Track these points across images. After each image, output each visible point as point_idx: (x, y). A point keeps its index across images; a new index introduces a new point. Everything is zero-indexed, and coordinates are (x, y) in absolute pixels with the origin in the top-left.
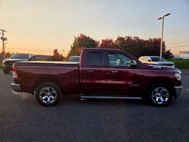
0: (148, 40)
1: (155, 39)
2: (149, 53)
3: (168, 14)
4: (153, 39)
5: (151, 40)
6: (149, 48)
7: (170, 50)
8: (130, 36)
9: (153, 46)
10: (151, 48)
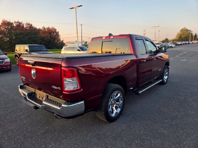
0: (41, 28)
1: (49, 28)
2: (46, 43)
3: (81, 6)
4: (47, 28)
5: (44, 28)
6: (45, 38)
7: (63, 40)
8: (20, 22)
9: (49, 35)
10: (46, 37)
